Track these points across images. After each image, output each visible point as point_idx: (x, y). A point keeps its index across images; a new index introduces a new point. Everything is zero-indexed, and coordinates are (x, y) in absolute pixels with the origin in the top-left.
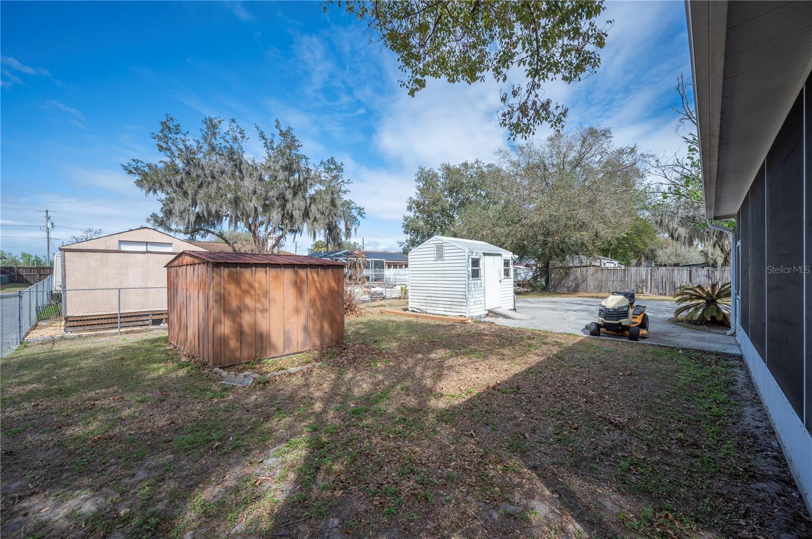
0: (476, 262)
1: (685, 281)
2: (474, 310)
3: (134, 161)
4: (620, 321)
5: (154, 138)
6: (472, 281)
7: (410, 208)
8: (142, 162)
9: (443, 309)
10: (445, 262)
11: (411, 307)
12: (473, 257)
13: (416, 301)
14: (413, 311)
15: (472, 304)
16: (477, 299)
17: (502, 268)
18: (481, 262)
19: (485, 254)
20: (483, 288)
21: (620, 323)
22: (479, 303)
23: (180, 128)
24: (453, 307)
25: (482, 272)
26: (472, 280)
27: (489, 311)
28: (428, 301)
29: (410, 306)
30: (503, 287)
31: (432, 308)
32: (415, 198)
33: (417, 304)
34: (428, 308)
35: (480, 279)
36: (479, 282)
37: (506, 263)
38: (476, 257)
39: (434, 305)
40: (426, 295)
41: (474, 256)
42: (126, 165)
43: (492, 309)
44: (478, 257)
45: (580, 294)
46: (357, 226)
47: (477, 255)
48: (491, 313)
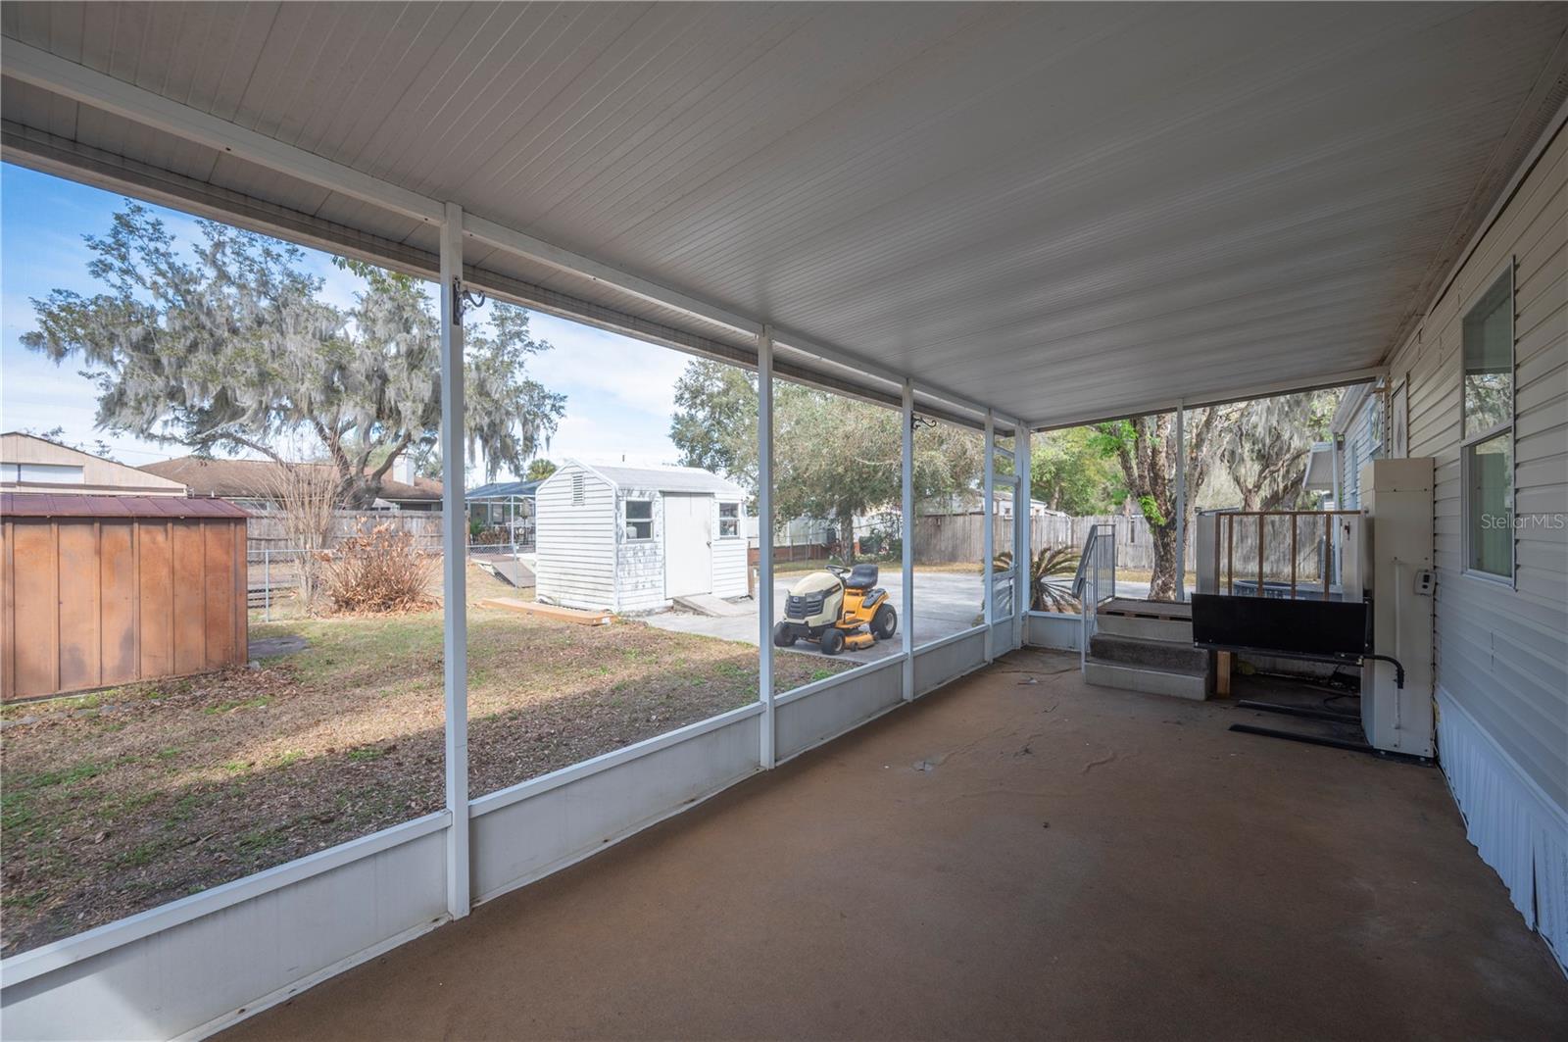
0: (639, 511)
1: (1124, 541)
2: (632, 600)
3: (59, 292)
4: (807, 619)
5: (94, 248)
6: (630, 547)
7: (679, 399)
8: (77, 296)
9: (584, 598)
10: (586, 508)
11: (540, 595)
12: (629, 499)
13: (547, 581)
14: (542, 602)
15: (629, 587)
16: (643, 579)
17: (716, 519)
18: (654, 509)
19: (664, 494)
20: (659, 558)
21: (807, 622)
22: (648, 585)
23: (163, 228)
24: (597, 593)
25: (656, 528)
26: (628, 543)
27: (676, 601)
28: (562, 583)
29: (538, 592)
30: (714, 554)
31: (568, 596)
32: (689, 381)
33: (547, 587)
34: (562, 595)
35: (651, 542)
36: (647, 546)
37: (728, 510)
38: (641, 499)
39: (571, 590)
40: (560, 570)
41: (635, 498)
42: (44, 300)
43: (682, 597)
44: (646, 499)
45: (957, 566)
46: (550, 432)
47: (642, 493)
48: (679, 606)
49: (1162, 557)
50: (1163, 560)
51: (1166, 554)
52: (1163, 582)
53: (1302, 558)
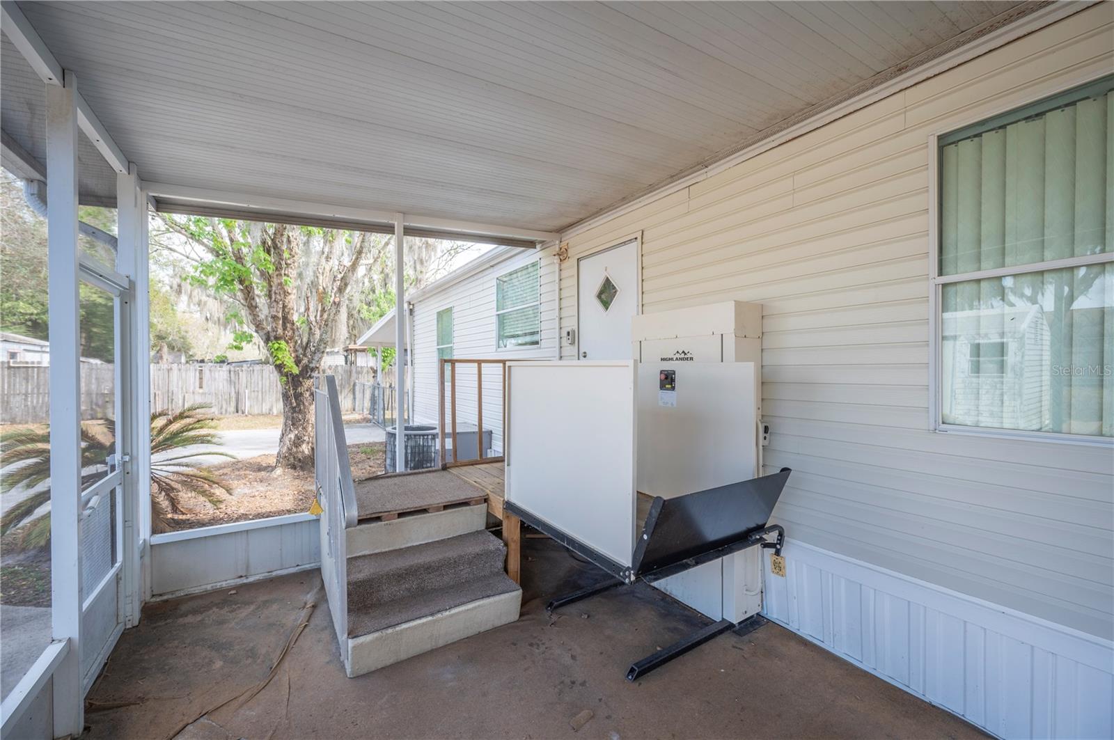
49: (293, 408)
50: (295, 412)
51: (298, 405)
52: (296, 435)
53: (343, 397)
